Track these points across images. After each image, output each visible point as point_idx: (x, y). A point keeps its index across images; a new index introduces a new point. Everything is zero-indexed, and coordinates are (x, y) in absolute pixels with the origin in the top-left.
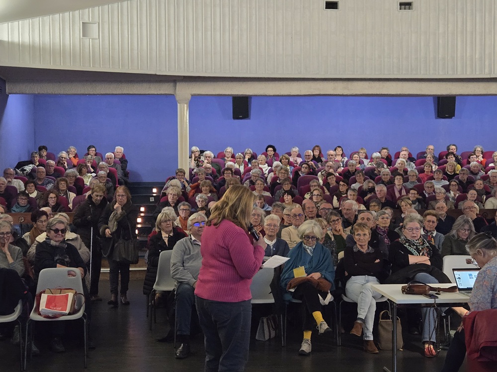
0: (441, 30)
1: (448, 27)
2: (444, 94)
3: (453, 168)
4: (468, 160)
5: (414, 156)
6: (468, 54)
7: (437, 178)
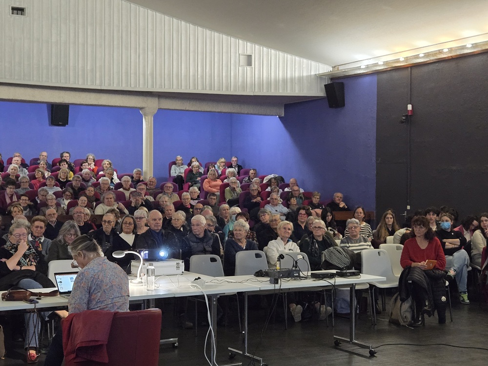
0: (54, 40)
1: (60, 37)
2: (57, 102)
3: (66, 174)
4: (80, 168)
5: (28, 162)
6: (80, 65)
7: (49, 185)
